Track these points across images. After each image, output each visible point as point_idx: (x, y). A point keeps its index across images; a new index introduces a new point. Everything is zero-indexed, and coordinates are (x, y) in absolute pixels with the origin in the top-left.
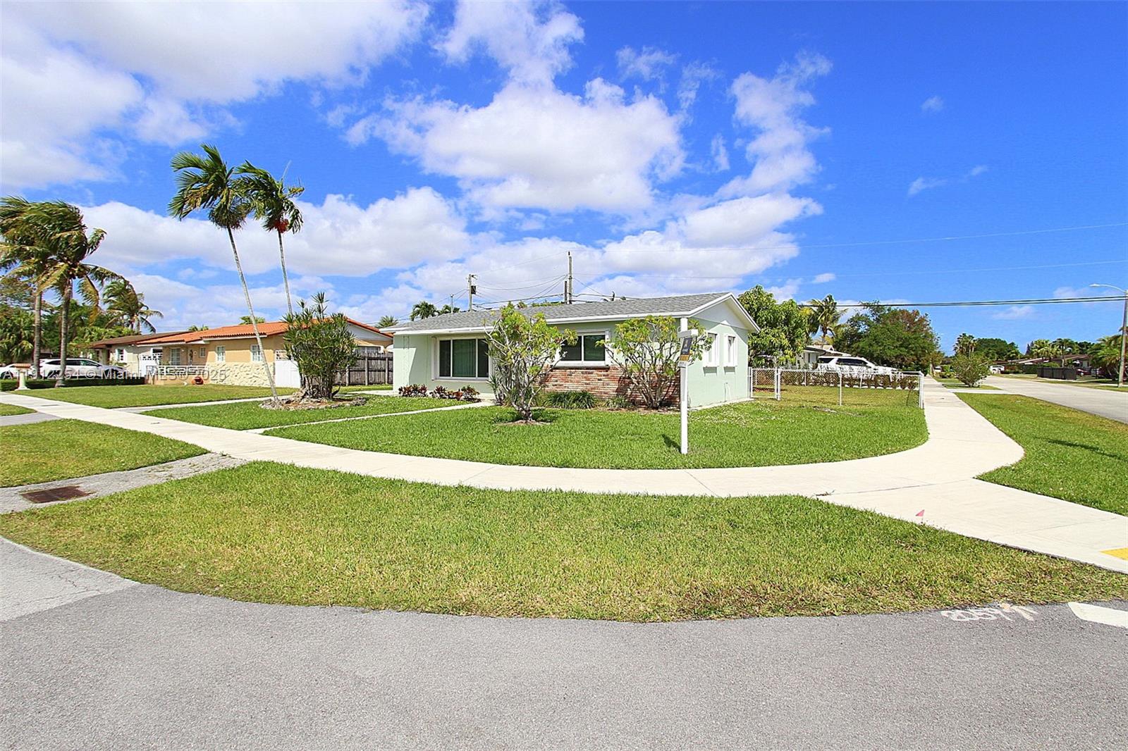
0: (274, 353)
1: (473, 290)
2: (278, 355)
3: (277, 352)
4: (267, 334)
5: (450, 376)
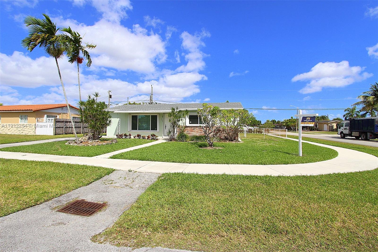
0: (36, 119)
1: (110, 97)
2: (37, 120)
3: (37, 119)
4: (33, 110)
5: (137, 130)
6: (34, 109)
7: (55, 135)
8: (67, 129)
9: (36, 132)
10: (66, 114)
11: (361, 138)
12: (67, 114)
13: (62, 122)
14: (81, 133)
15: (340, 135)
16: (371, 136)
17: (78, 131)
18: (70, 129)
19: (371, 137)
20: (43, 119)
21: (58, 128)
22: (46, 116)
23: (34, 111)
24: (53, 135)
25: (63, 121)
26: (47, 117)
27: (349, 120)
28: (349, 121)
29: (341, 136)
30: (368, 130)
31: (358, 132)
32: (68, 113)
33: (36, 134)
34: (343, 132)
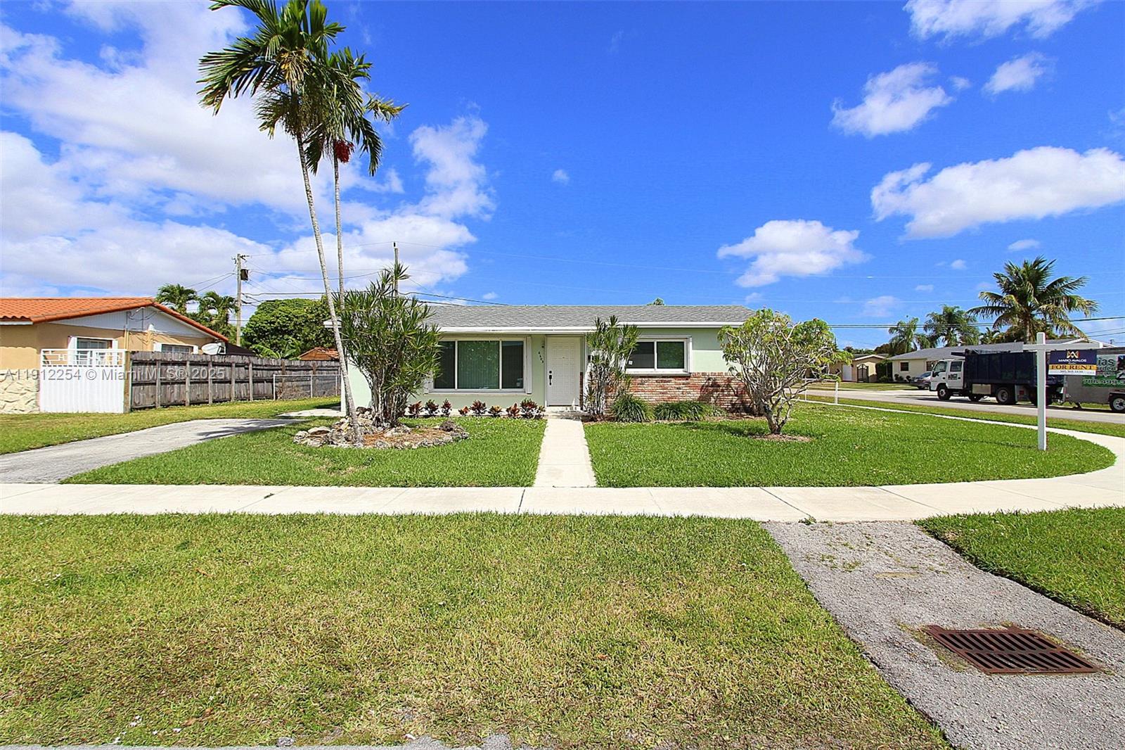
0: (40, 353)
1: (244, 275)
2: (45, 357)
3: (42, 353)
4: (33, 319)
5: (454, 388)
6: (35, 315)
7: (132, 410)
8: (165, 388)
9: (41, 403)
10: (141, 336)
11: (997, 399)
12: (144, 334)
13: (150, 364)
14: (208, 403)
15: (937, 392)
16: (1021, 392)
17: (199, 395)
18: (176, 389)
19: (1022, 396)
20: (64, 352)
21: (139, 387)
22: (73, 341)
23: (35, 323)
24: (121, 411)
25: (155, 360)
26: (81, 343)
27: (963, 356)
28: (964, 358)
29: (939, 395)
30: (1016, 379)
31: (989, 385)
32: (146, 331)
33: (42, 411)
34: (945, 384)
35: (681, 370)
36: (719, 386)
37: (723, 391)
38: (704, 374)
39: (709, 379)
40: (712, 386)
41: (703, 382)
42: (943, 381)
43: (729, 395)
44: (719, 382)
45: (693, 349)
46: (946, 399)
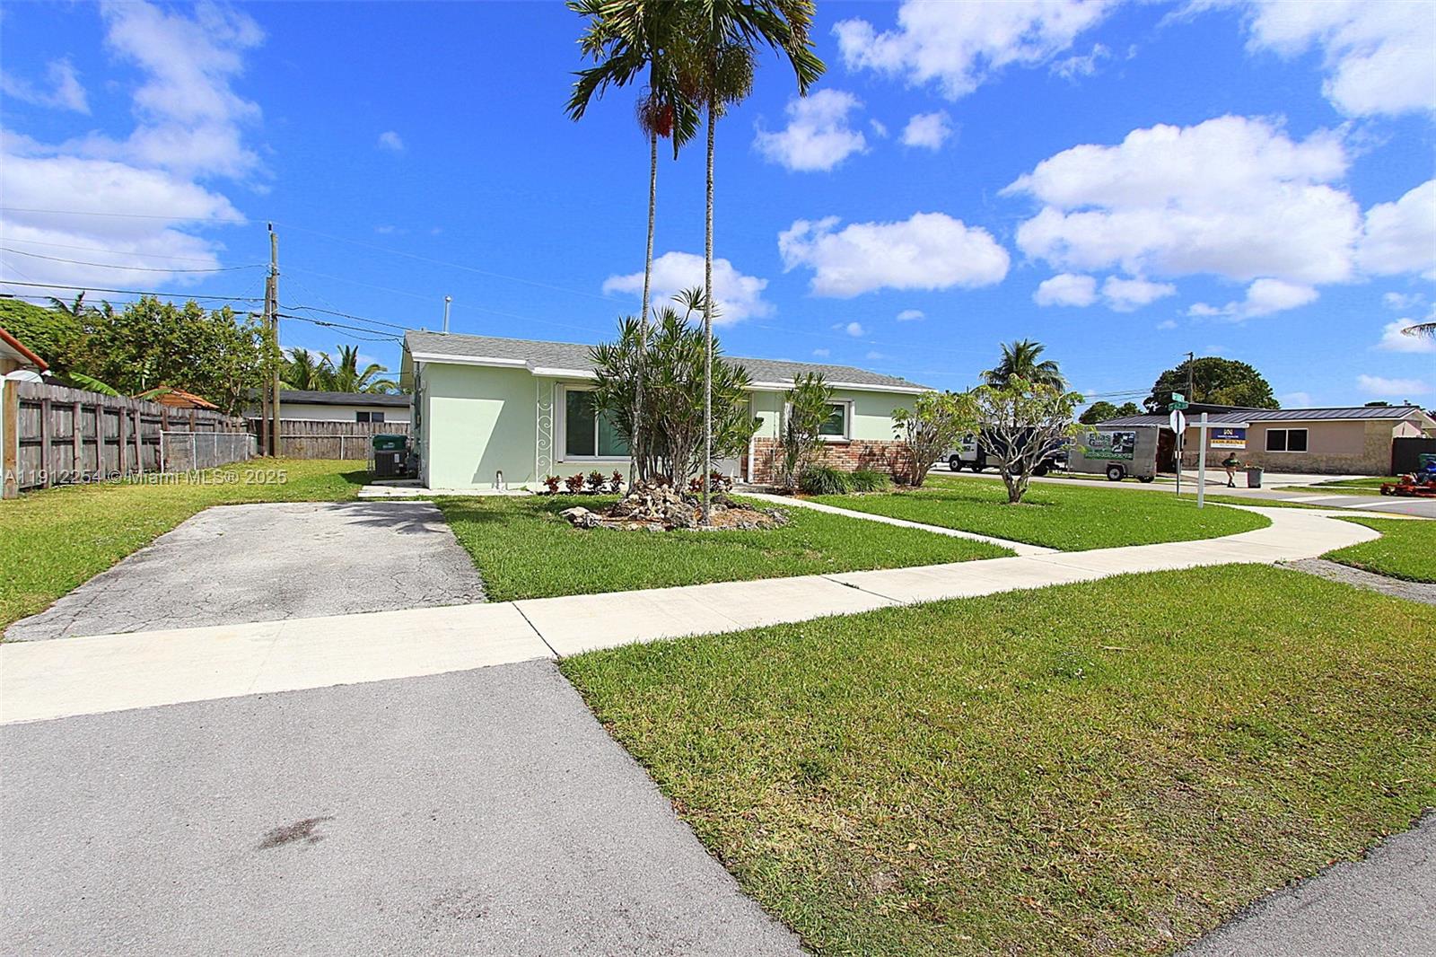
5: (594, 455)
7: (20, 491)
25: (40, 399)
34: (958, 456)
35: (841, 436)
36: (875, 455)
37: (878, 460)
38: (862, 442)
39: (867, 447)
40: (869, 455)
41: (861, 451)
42: (957, 453)
43: (883, 465)
44: (876, 451)
45: (856, 414)
46: (958, 470)
